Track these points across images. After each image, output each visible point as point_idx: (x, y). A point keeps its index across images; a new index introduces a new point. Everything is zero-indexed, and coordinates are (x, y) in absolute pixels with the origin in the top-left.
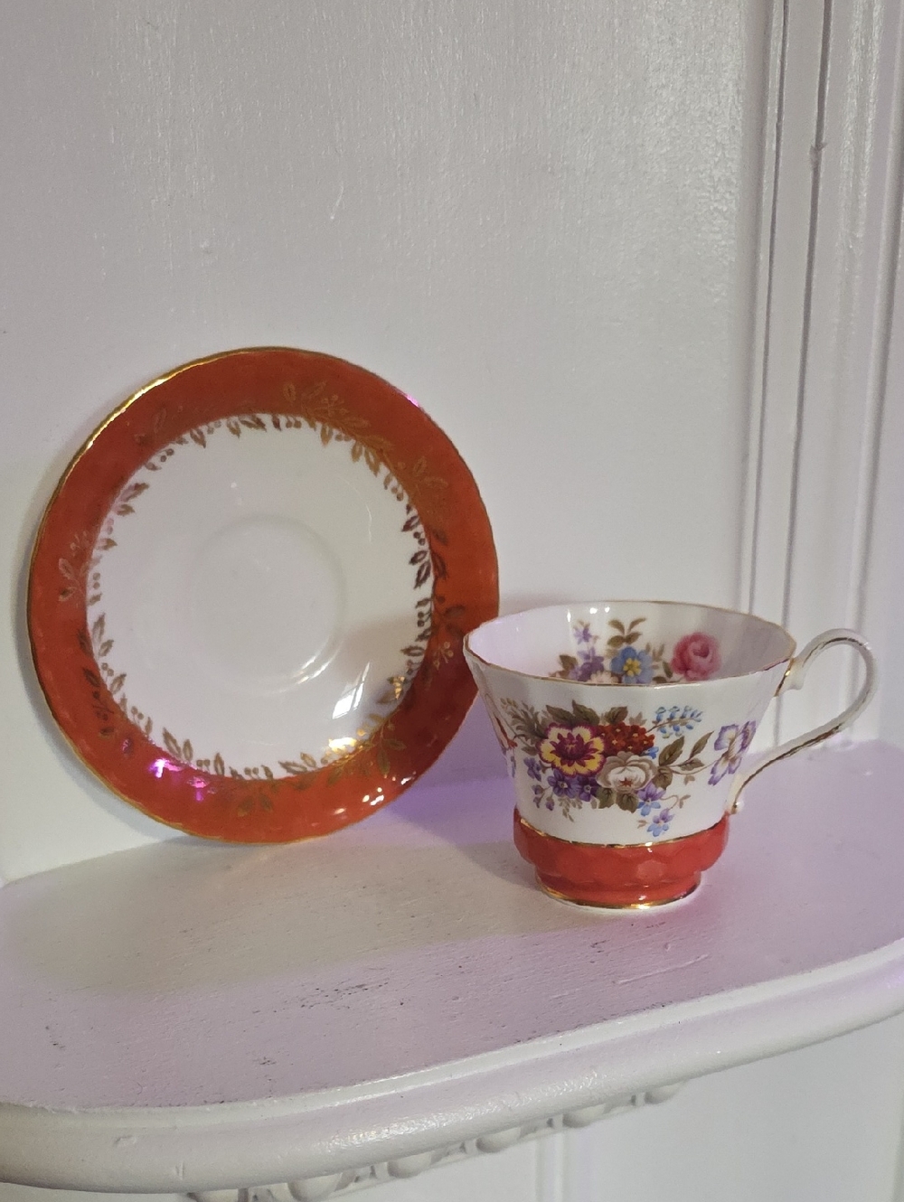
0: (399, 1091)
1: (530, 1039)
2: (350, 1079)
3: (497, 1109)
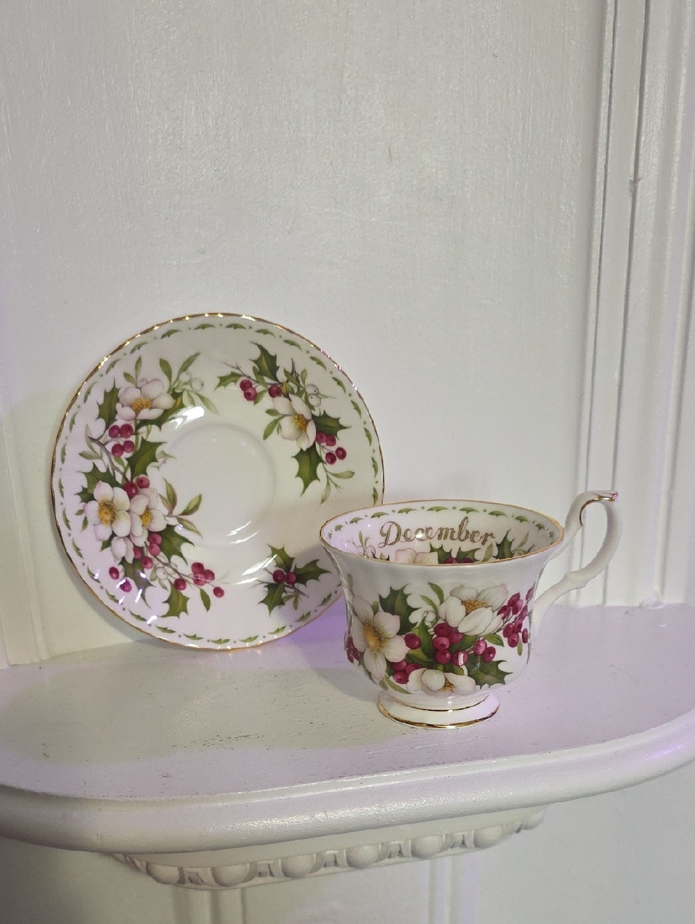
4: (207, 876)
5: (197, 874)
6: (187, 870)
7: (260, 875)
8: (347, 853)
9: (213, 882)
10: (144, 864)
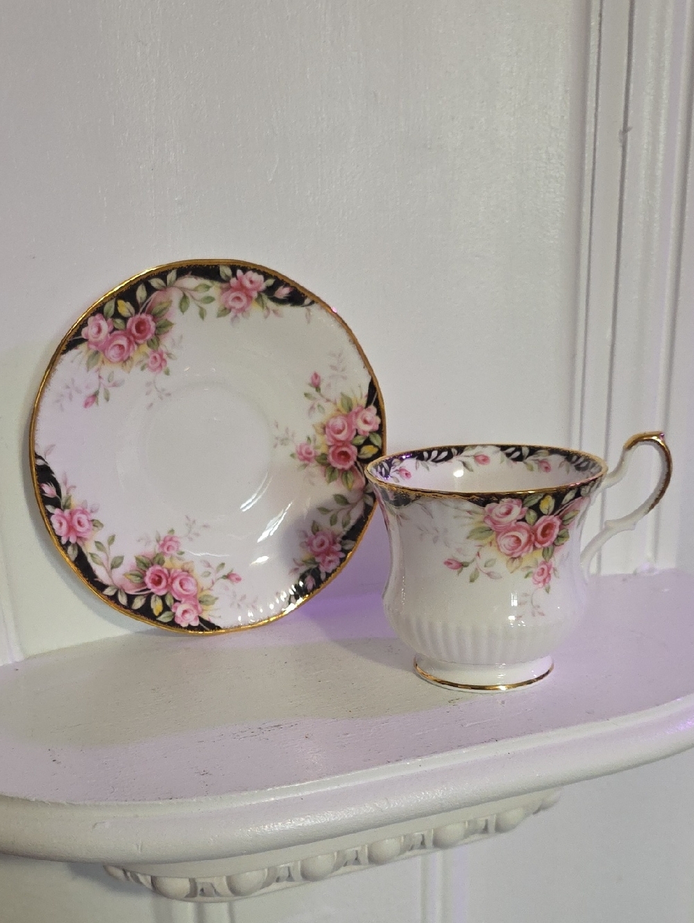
0: (300, 794)
1: (397, 761)
2: (263, 787)
3: (372, 810)
4: (221, 885)
5: (212, 885)
6: (199, 881)
7: (278, 880)
8: (368, 848)
9: (229, 892)
10: (149, 878)
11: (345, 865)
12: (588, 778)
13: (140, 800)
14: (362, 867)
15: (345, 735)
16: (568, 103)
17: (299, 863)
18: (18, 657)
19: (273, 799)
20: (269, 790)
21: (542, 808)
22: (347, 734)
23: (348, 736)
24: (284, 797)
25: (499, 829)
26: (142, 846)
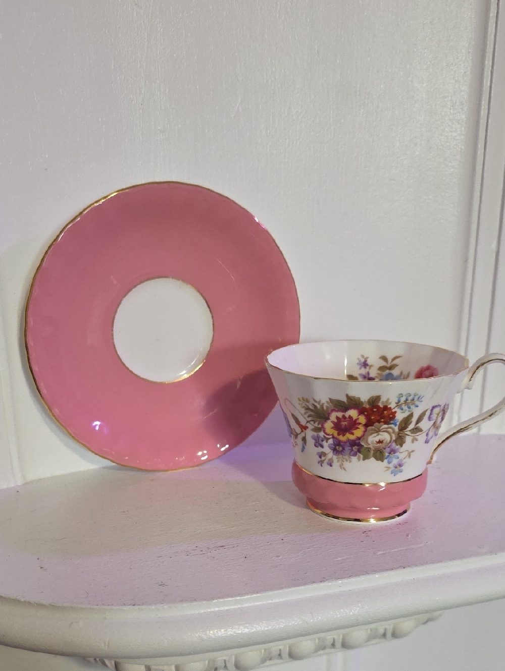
11: (270, 659)
12: (477, 603)
13: (109, 605)
14: (282, 661)
15: (277, 557)
16: (470, 62)
17: (233, 657)
18: (20, 482)
19: (217, 609)
20: (215, 601)
21: (429, 620)
22: (279, 556)
23: (280, 558)
24: (226, 608)
25: (395, 635)
26: (109, 643)
